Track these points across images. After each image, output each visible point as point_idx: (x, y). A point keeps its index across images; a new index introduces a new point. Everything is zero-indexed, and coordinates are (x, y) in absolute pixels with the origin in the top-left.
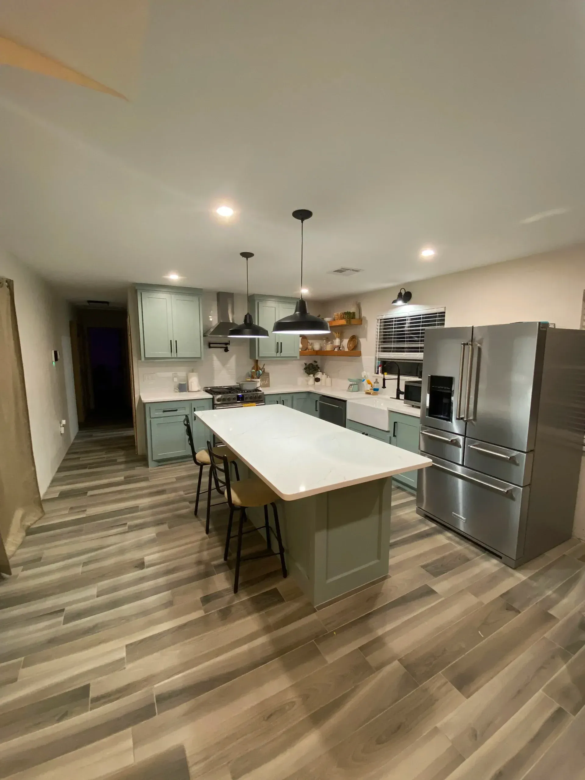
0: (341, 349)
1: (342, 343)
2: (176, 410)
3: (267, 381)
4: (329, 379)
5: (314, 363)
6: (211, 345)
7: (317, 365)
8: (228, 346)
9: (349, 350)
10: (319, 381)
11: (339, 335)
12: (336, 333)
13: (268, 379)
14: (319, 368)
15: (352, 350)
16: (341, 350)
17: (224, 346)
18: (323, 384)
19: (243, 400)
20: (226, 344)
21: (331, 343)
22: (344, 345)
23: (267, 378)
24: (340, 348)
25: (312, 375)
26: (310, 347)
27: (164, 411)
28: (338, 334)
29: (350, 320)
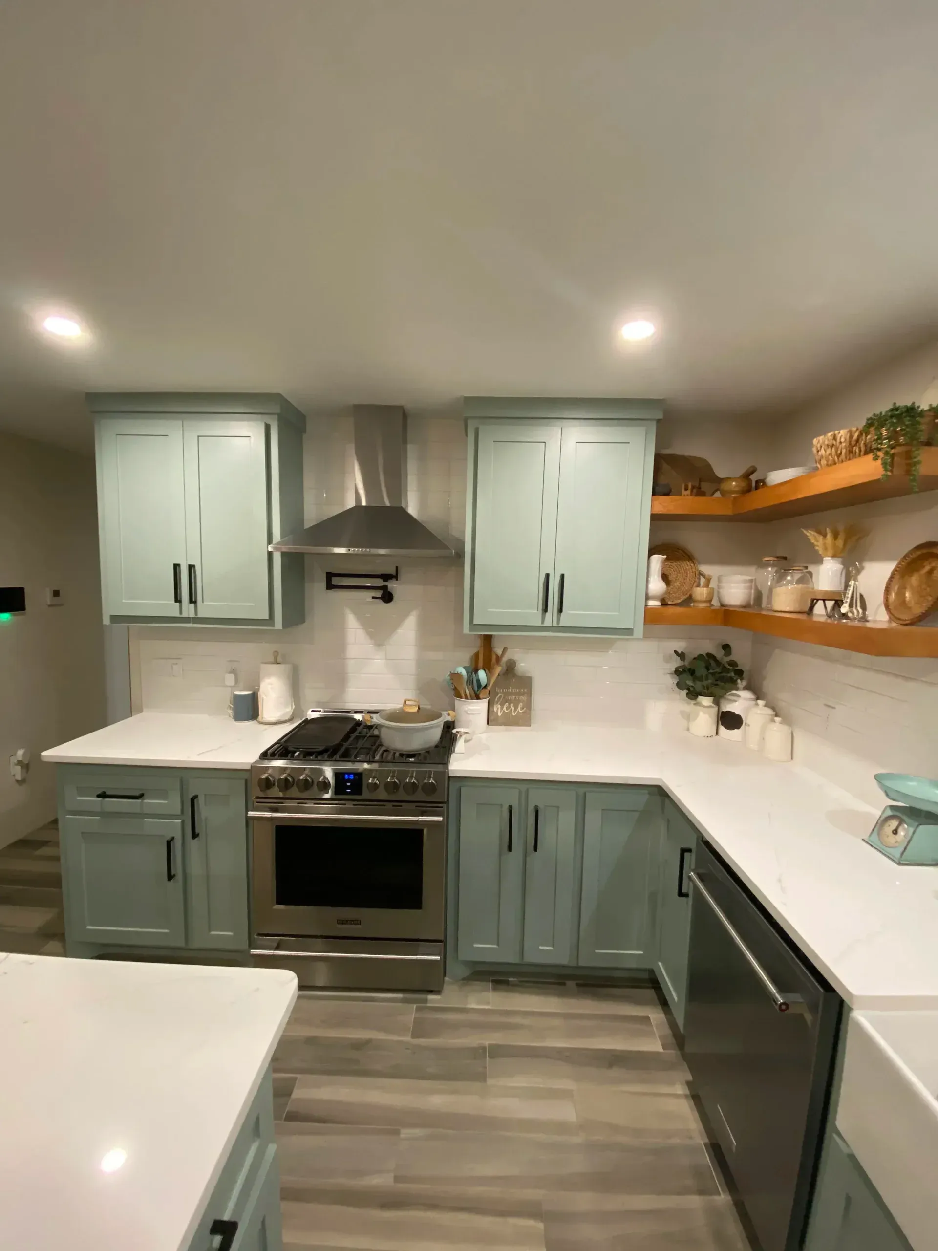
0: (844, 609)
1: (852, 583)
2: (140, 796)
3: (521, 705)
4: (777, 732)
5: (719, 654)
6: (335, 581)
7: (733, 664)
8: (392, 585)
9: (892, 616)
10: (738, 728)
11: (840, 543)
12: (825, 536)
13: (525, 698)
14: (740, 673)
15: (916, 621)
16: (844, 615)
17: (379, 582)
18: (753, 745)
19: (361, 794)
20: (386, 577)
21: (800, 581)
22: (861, 590)
23: (523, 694)
24: (838, 603)
25: (706, 701)
26: (701, 593)
27: (103, 795)
28: (836, 536)
29: (908, 455)
